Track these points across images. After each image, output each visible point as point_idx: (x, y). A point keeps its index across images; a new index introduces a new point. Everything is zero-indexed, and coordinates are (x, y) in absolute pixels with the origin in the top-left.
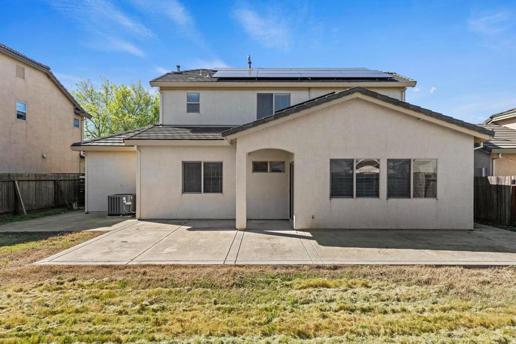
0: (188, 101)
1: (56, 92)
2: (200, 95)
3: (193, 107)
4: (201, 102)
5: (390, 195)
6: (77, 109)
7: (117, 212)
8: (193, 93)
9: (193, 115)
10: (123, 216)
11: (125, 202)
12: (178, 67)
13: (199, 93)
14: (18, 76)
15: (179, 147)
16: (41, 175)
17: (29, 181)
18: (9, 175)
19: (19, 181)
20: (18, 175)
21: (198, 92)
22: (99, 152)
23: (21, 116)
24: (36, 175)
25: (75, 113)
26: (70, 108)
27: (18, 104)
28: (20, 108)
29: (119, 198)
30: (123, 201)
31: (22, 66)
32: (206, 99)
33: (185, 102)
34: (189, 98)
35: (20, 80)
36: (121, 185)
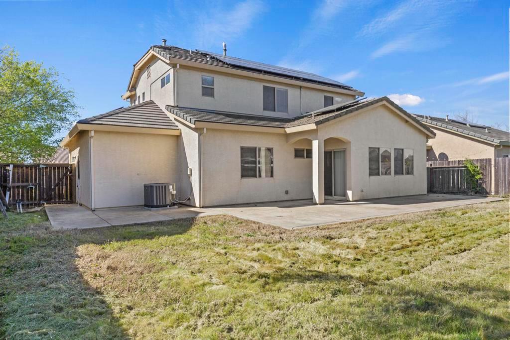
0: (203, 84)
2: (215, 80)
3: (208, 91)
4: (216, 87)
5: (395, 172)
7: (160, 203)
8: (208, 76)
9: (208, 99)
10: (170, 206)
11: (171, 190)
12: (165, 41)
13: (213, 78)
15: (238, 132)
21: (212, 75)
22: (109, 132)
29: (165, 186)
30: (169, 189)
32: (220, 83)
33: (200, 85)
34: (204, 81)
36: (138, 174)
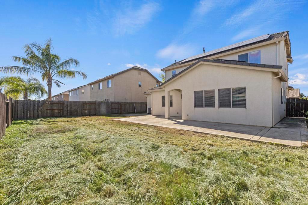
0: (172, 74)
1: (150, 77)
5: (221, 106)
6: (157, 81)
8: (174, 71)
14: (139, 75)
16: (141, 102)
17: (138, 104)
18: (133, 102)
19: (135, 104)
20: (135, 102)
21: (176, 70)
23: (140, 86)
24: (140, 102)
25: (157, 83)
26: (155, 81)
27: (139, 82)
28: (140, 84)
31: (140, 71)
35: (140, 76)
